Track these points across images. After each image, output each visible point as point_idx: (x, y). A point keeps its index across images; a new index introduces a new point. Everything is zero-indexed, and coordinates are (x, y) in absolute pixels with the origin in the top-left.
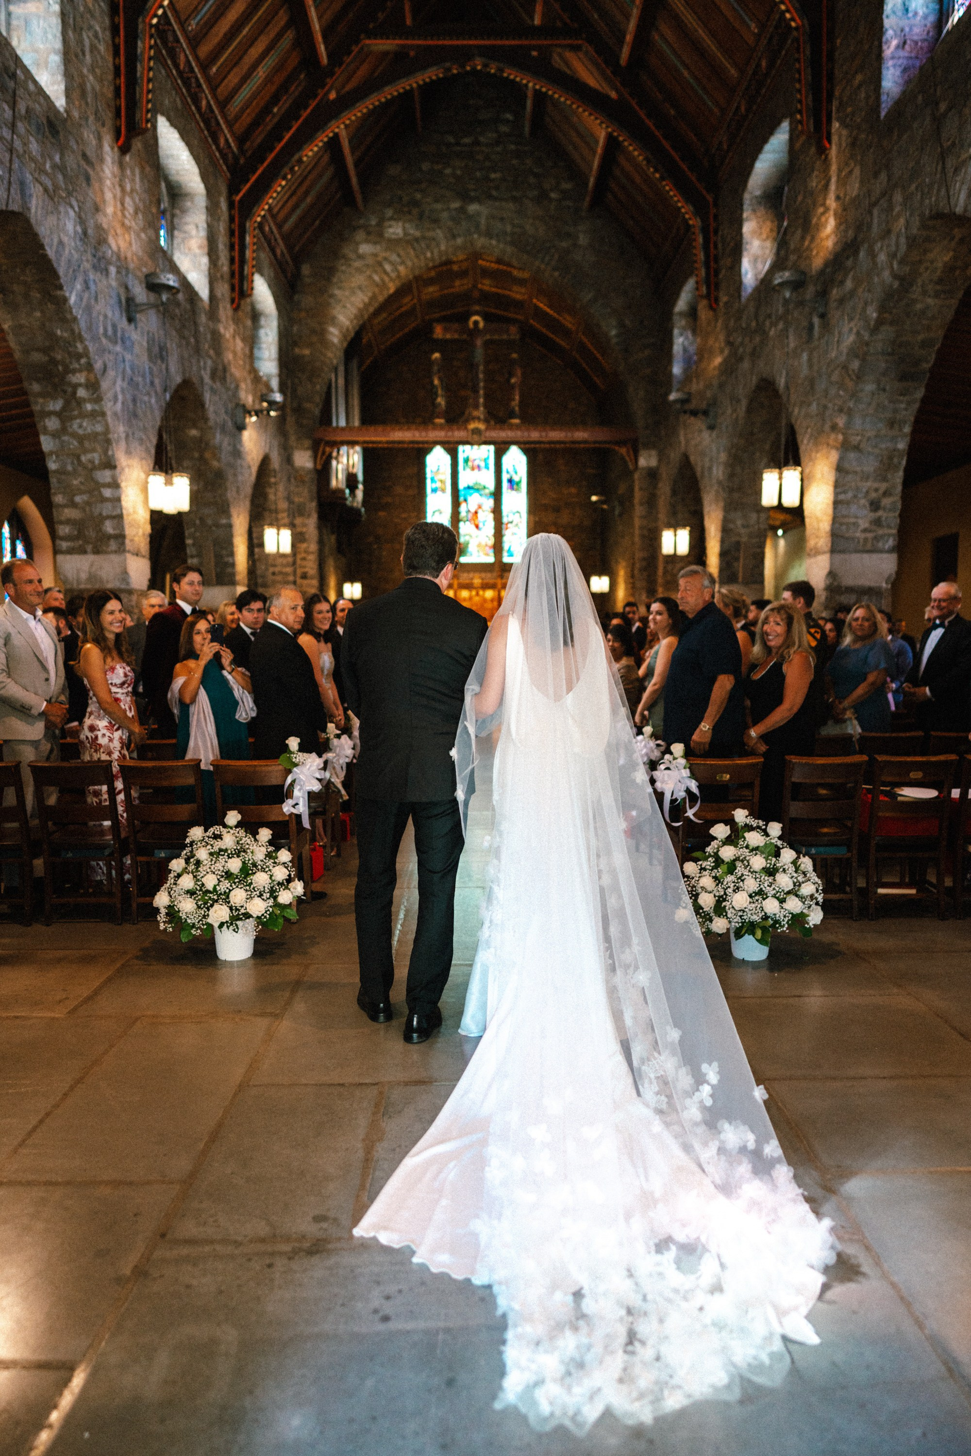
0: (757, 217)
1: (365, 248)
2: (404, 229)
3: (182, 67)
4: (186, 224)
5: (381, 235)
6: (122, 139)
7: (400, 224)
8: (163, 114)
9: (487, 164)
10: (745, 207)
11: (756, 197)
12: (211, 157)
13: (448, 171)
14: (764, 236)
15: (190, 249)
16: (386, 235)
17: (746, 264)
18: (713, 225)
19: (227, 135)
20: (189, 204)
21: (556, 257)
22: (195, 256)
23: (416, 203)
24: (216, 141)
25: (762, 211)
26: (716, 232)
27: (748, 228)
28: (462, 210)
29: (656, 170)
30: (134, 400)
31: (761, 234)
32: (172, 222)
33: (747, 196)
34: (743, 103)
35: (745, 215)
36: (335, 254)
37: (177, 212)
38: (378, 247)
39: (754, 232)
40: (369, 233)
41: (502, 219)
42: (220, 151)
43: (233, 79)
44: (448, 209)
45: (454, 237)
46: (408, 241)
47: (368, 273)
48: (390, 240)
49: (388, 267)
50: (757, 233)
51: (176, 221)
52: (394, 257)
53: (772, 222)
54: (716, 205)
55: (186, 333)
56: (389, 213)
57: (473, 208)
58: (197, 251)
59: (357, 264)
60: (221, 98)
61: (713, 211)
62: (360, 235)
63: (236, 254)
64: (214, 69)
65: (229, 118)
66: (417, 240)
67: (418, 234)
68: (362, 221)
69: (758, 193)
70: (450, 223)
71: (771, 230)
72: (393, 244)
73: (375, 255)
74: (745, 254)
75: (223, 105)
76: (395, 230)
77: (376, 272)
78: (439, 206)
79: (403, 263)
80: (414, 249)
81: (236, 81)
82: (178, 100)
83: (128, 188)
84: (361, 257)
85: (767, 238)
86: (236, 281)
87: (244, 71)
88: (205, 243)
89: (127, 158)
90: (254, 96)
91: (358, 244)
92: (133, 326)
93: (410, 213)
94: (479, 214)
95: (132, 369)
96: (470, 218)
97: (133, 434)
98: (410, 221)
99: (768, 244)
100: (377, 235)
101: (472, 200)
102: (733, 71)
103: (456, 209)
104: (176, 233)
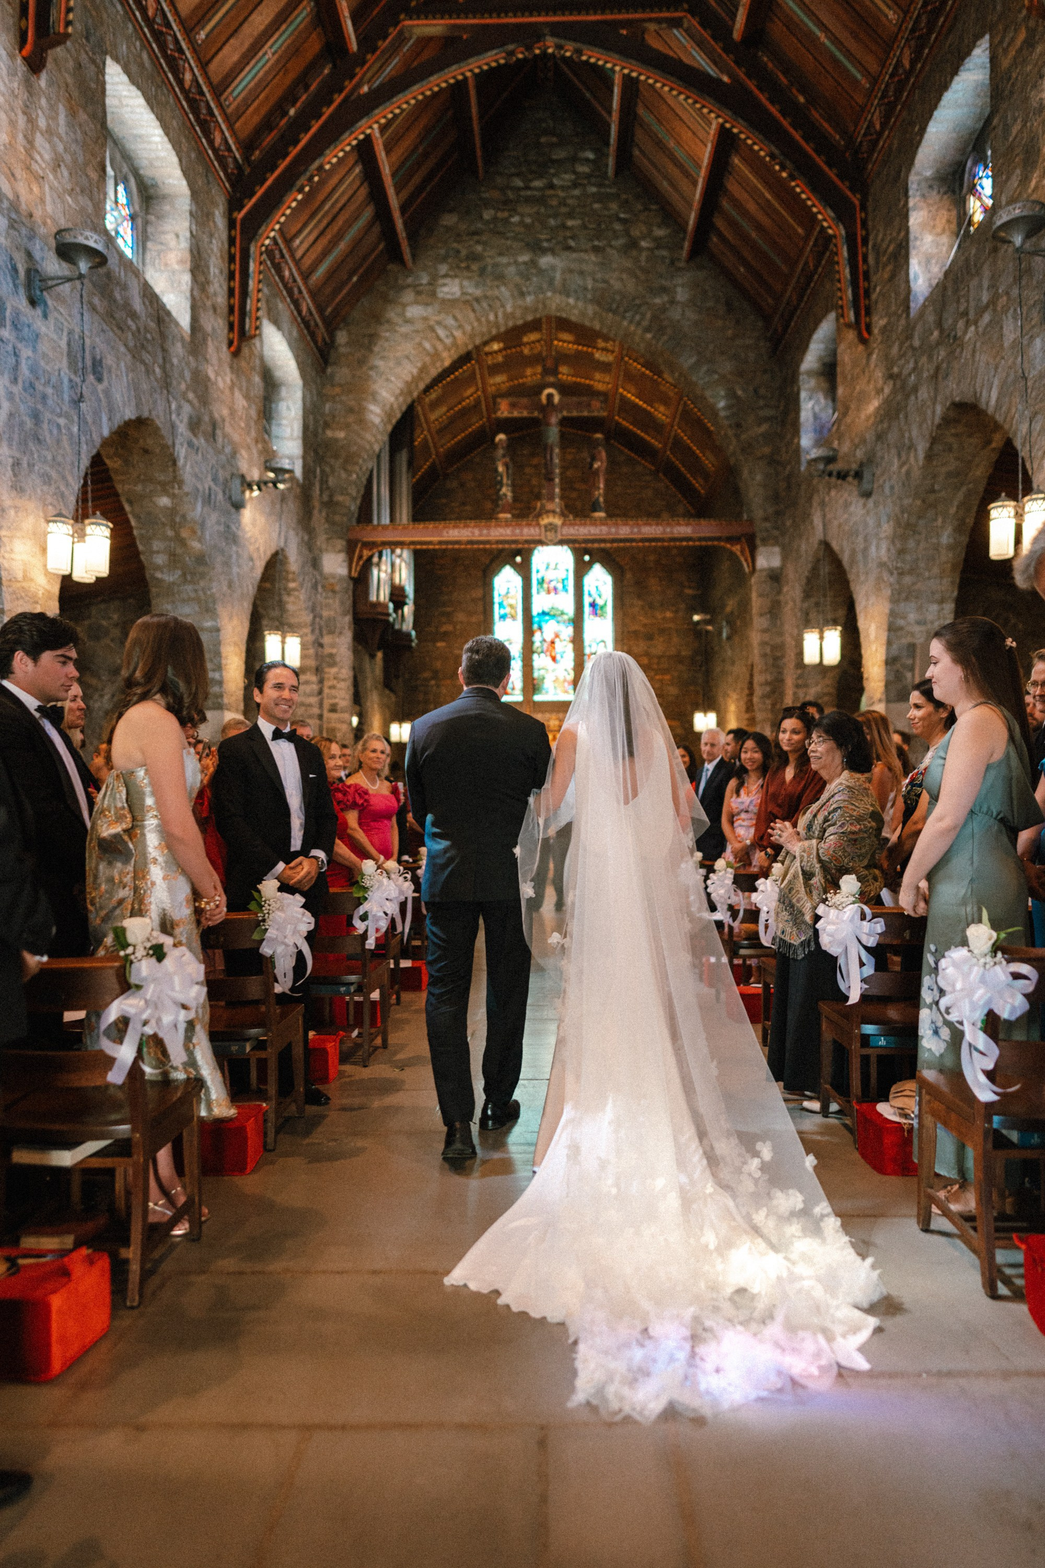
0: (929, 205)
1: (414, 311)
2: (462, 287)
3: (150, 13)
4: (163, 233)
5: (433, 294)
6: (28, 47)
7: (457, 281)
8: (116, 59)
9: (564, 210)
10: (911, 193)
11: (927, 179)
12: (201, 153)
13: (515, 219)
14: (939, 230)
15: (166, 265)
16: (440, 295)
17: (915, 267)
18: (860, 233)
19: (223, 133)
20: (167, 208)
21: (649, 316)
22: (174, 272)
23: (474, 257)
24: (207, 133)
25: (934, 196)
26: (865, 241)
27: (916, 219)
28: (533, 263)
29: (783, 168)
30: (36, 416)
31: (934, 227)
32: (145, 231)
33: (914, 180)
34: (907, 52)
35: (911, 203)
36: (377, 318)
37: (152, 218)
38: (430, 309)
39: (923, 226)
40: (419, 293)
41: (581, 273)
42: (215, 151)
43: (230, 54)
44: (516, 262)
45: (522, 294)
46: (469, 303)
47: (417, 340)
48: (443, 301)
49: (441, 332)
50: (930, 226)
51: (150, 229)
52: (450, 321)
53: (949, 210)
54: (863, 207)
55: (147, 358)
56: (443, 269)
57: (546, 261)
58: (176, 267)
59: (404, 329)
60: (216, 80)
61: (860, 215)
62: (408, 296)
63: (236, 284)
64: (203, 35)
65: (229, 111)
66: (477, 300)
67: (478, 292)
68: (410, 280)
69: (928, 173)
70: (517, 279)
71: (949, 221)
72: (449, 305)
73: (425, 319)
74: (913, 253)
75: (219, 90)
76: (451, 289)
77: (426, 339)
78: (504, 260)
79: (460, 327)
80: (474, 310)
81: (235, 58)
82: (145, 56)
83: (42, 123)
84: (408, 321)
85: (944, 231)
86: (235, 318)
87: (247, 45)
88: (187, 256)
89: (43, 81)
90: (262, 85)
91: (404, 306)
92: (39, 311)
93: (468, 268)
94: (553, 268)
95: (33, 370)
96: (541, 272)
97: (31, 466)
98: (469, 278)
99: (945, 239)
100: (428, 295)
101: (544, 251)
102: (891, 14)
103: (525, 263)
104: (149, 245)
